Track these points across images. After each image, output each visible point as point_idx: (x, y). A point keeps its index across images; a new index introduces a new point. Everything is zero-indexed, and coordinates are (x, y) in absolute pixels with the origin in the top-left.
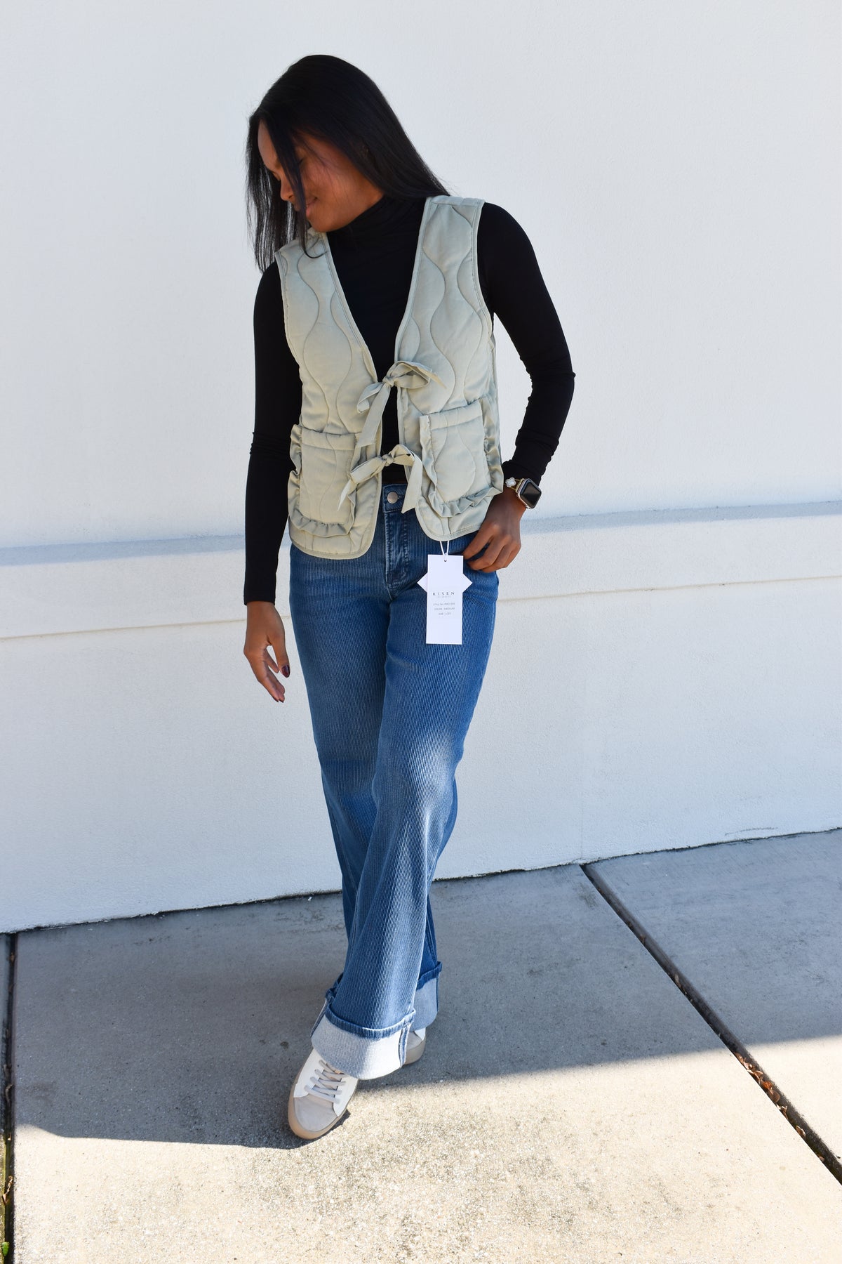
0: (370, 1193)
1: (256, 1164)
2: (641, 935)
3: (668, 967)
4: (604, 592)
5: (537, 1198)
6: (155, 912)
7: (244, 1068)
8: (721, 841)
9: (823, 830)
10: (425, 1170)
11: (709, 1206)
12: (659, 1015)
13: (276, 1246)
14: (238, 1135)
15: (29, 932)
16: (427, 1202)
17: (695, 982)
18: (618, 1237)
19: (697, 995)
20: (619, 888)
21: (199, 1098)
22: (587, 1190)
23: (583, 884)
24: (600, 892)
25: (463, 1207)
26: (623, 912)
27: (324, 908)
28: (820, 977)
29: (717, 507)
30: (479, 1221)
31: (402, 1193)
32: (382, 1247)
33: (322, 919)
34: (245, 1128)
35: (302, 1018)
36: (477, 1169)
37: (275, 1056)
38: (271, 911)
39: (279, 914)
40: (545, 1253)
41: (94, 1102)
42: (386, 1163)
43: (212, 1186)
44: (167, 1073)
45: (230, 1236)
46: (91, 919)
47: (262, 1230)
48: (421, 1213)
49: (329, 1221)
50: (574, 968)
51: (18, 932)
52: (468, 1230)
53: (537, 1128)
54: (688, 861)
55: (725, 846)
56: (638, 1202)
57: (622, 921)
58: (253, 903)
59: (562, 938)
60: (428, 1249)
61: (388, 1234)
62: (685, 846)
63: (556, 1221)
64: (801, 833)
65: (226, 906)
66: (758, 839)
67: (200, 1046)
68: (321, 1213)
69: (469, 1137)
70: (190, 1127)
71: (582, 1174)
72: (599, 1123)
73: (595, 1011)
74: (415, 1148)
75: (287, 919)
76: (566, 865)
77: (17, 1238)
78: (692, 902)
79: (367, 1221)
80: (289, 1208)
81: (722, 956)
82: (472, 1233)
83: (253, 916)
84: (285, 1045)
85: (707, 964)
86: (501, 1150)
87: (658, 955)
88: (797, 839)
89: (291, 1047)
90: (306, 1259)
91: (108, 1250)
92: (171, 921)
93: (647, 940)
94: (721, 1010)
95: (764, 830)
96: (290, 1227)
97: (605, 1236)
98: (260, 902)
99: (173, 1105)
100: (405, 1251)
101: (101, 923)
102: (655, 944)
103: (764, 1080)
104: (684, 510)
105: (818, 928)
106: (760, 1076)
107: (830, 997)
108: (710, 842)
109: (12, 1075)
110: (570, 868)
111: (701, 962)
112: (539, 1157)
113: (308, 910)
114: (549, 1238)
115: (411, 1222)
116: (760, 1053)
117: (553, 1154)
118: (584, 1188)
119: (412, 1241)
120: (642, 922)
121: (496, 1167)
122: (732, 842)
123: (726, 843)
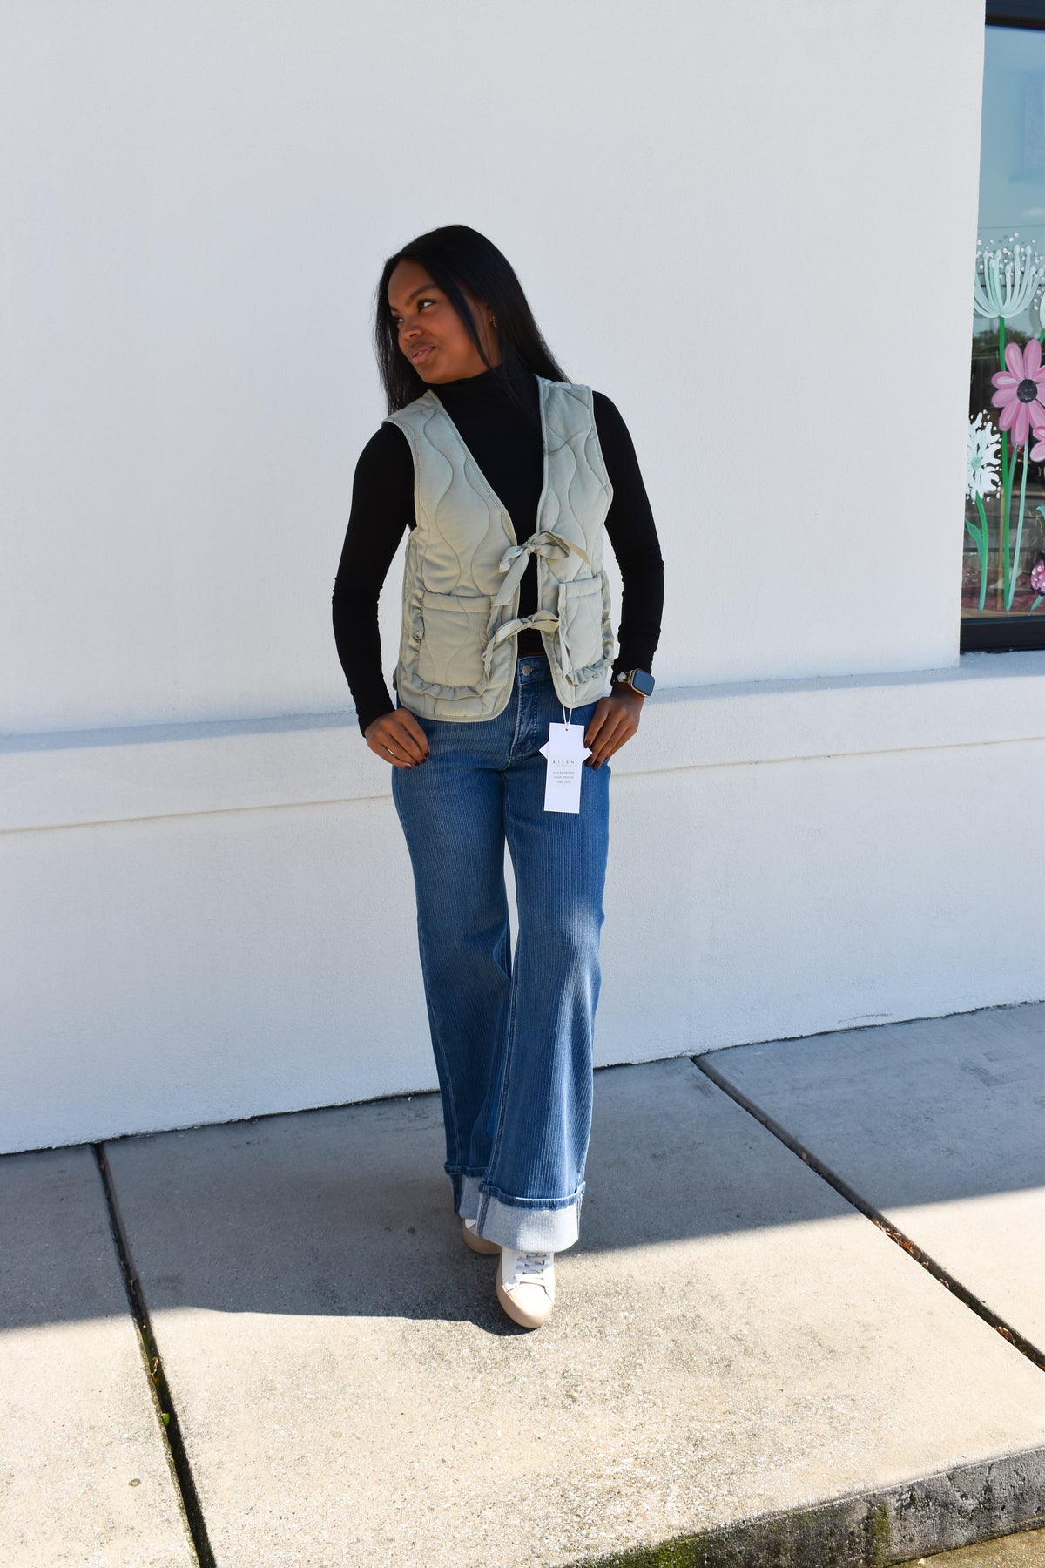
0: (526, 1352)
2: (762, 1119)
3: (793, 1145)
4: (708, 766)
5: (692, 1349)
6: (247, 1117)
7: (375, 1253)
8: (834, 1029)
9: (938, 1016)
10: (577, 1331)
11: (863, 1347)
12: (791, 1189)
13: (441, 1401)
15: (114, 1141)
16: (584, 1357)
17: (824, 1158)
18: (777, 1377)
19: (826, 1170)
20: (733, 1077)
21: (334, 1281)
22: (741, 1340)
23: (694, 1074)
24: (714, 1082)
25: (621, 1359)
26: (741, 1099)
27: (426, 1107)
28: (949, 1150)
29: (819, 677)
30: (638, 1371)
31: (557, 1351)
32: (547, 1397)
33: (424, 1118)
34: (387, 1304)
36: (629, 1328)
37: (404, 1241)
38: (371, 1112)
39: (378, 1114)
40: (707, 1393)
43: (365, 1354)
44: (295, 1261)
45: (393, 1395)
46: (180, 1125)
47: (424, 1389)
48: (580, 1367)
49: (489, 1378)
50: (697, 1150)
51: (103, 1142)
52: (629, 1378)
53: (682, 1290)
54: (803, 1050)
55: (838, 1034)
56: (792, 1348)
57: (740, 1107)
58: (350, 1104)
59: (681, 1125)
60: (592, 1396)
61: (550, 1386)
62: (797, 1036)
63: (714, 1367)
64: (916, 1020)
65: (321, 1108)
66: (872, 1027)
67: (324, 1235)
68: (480, 1372)
69: (616, 1301)
70: (331, 1306)
71: (734, 1327)
72: (744, 1284)
73: (725, 1188)
74: (564, 1313)
75: (389, 1119)
76: (675, 1058)
77: (178, 1408)
78: (811, 1087)
79: (528, 1377)
80: (447, 1369)
81: (848, 1134)
82: (634, 1381)
83: (353, 1117)
84: (412, 1231)
85: (833, 1143)
86: (650, 1311)
87: (782, 1137)
88: (912, 1025)
89: (418, 1233)
90: (473, 1410)
91: (272, 1413)
92: (265, 1125)
93: (768, 1123)
94: (852, 1182)
95: (879, 1017)
96: (451, 1385)
97: (764, 1376)
98: (357, 1104)
99: (309, 1289)
100: (570, 1399)
101: (191, 1129)
102: (777, 1126)
103: (902, 1241)
104: (786, 680)
105: (943, 1105)
106: (899, 1238)
107: (962, 1166)
108: (823, 1030)
109: (132, 1271)
110: (680, 1060)
111: (827, 1140)
112: (688, 1315)
113: (409, 1109)
114: (710, 1381)
115: (571, 1375)
116: (896, 1218)
117: (702, 1312)
118: (737, 1338)
119: (575, 1390)
120: (762, 1107)
121: (648, 1325)
122: (845, 1030)
123: (839, 1031)
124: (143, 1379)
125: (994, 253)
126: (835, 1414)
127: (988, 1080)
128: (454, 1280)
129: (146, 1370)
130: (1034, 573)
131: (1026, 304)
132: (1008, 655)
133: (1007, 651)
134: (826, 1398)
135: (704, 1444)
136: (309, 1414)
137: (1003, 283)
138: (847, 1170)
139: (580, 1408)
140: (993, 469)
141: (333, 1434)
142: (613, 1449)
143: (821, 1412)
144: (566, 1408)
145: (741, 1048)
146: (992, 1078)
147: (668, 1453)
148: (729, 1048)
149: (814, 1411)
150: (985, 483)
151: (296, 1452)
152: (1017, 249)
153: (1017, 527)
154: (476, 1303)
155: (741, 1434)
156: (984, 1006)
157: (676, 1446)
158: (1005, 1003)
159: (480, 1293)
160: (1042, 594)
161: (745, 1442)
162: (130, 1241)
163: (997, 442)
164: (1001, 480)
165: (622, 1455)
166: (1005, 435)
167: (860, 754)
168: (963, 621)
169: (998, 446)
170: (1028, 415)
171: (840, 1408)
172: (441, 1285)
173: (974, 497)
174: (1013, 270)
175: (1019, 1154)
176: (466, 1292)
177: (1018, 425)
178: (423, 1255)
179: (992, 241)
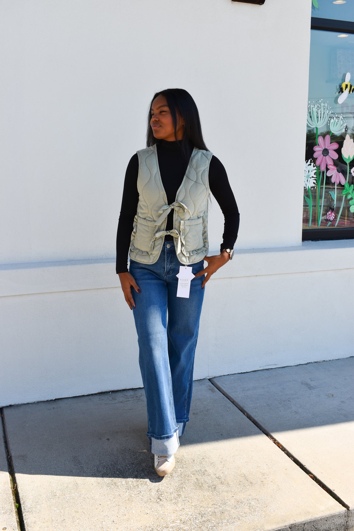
0: (145, 483)
2: (232, 401)
3: (242, 410)
5: (203, 482)
6: (54, 399)
8: (258, 369)
9: (295, 365)
11: (262, 481)
12: (240, 425)
13: (114, 500)
15: (7, 407)
16: (165, 485)
17: (252, 415)
18: (232, 492)
19: (253, 419)
20: (222, 386)
21: (79, 457)
22: (220, 479)
23: (210, 385)
24: (216, 388)
25: (178, 486)
26: (225, 394)
27: (116, 396)
28: (295, 412)
29: (253, 249)
31: (156, 482)
32: (151, 499)
33: (116, 399)
34: (98, 465)
35: (113, 431)
36: (181, 474)
37: (105, 443)
38: (97, 397)
39: (100, 398)
40: (207, 497)
41: (42, 460)
42: (149, 474)
43: (88, 483)
44: (67, 450)
45: (97, 498)
46: (30, 402)
47: (108, 496)
48: (163, 488)
49: (132, 492)
50: (209, 412)
51: (3, 407)
52: (180, 492)
53: (201, 461)
54: (247, 377)
56: (238, 481)
57: (225, 397)
58: (90, 395)
59: (204, 403)
60: (167, 498)
61: (153, 495)
62: (245, 372)
63: (210, 488)
64: (287, 366)
65: (80, 396)
66: (271, 369)
67: (78, 441)
68: (128, 490)
70: (78, 466)
71: (218, 474)
72: (222, 459)
73: (218, 425)
75: (103, 400)
76: (203, 379)
77: (22, 502)
78: (249, 390)
79: (145, 491)
80: (117, 489)
81: (261, 406)
82: (182, 493)
83: (90, 399)
84: (108, 439)
85: (256, 409)
86: (189, 468)
87: (239, 407)
88: (285, 368)
89: (110, 440)
90: (125, 503)
91: (55, 504)
92: (60, 401)
93: (234, 402)
94: (262, 423)
95: (274, 365)
96: (118, 494)
97: (227, 492)
98: (92, 395)
99: (71, 459)
100: (159, 499)
101: (34, 403)
102: (236, 403)
105: (294, 396)
106: (277, 443)
107: (300, 417)
108: (254, 370)
109: (10, 453)
110: (205, 380)
111: (254, 408)
112: (202, 470)
113: (110, 396)
114: (208, 493)
115: (160, 491)
116: (276, 436)
117: (207, 469)
118: (218, 478)
119: (161, 496)
120: (232, 397)
121: (188, 473)
122: (262, 370)
123: (260, 370)
124: (10, 491)
125: (314, 106)
126: (251, 505)
127: (310, 388)
128: (121, 457)
129: (12, 488)
130: (328, 214)
131: (325, 123)
132: (319, 242)
133: (319, 240)
134: (248, 499)
135: (205, 516)
136: (68, 504)
137: (317, 116)
138: (260, 419)
139: (162, 503)
140: (314, 179)
141: (76, 512)
142: (173, 517)
143: (246, 504)
144: (157, 502)
145: (226, 376)
146: (312, 387)
147: (192, 519)
148: (222, 376)
149: (244, 504)
150: (311, 184)
151: (62, 518)
152: (322, 104)
153: (322, 198)
155: (218, 512)
156: (310, 362)
157: (195, 516)
158: (317, 361)
159: (130, 461)
160: (331, 221)
161: (219, 515)
162: (10, 442)
163: (315, 169)
164: (317, 182)
165: (176, 519)
166: (318, 167)
167: (267, 275)
168: (303, 230)
169: (315, 171)
170: (326, 160)
171: (253, 503)
172: (117, 459)
173: (307, 188)
174: (321, 112)
175: (319, 413)
176: (125, 461)
177: (322, 164)
178: (111, 448)
179: (313, 102)
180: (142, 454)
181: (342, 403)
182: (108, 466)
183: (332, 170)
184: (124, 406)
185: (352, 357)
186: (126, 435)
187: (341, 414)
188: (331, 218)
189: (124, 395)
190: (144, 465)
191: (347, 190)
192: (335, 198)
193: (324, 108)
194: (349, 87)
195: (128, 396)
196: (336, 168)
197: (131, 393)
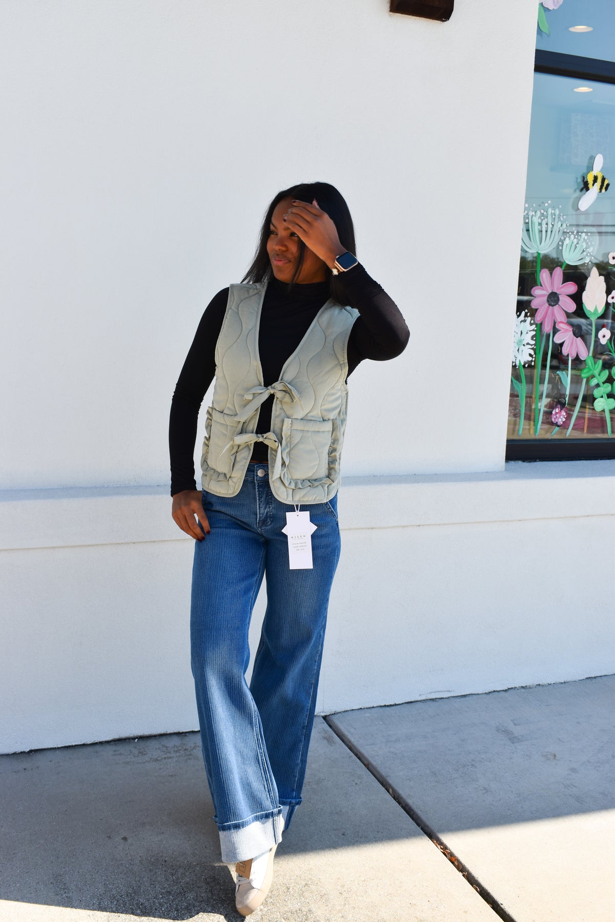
1: (110, 918)
2: (365, 763)
3: (384, 783)
6: (27, 750)
7: (97, 855)
8: (417, 700)
9: (484, 692)
12: (380, 815)
14: (96, 899)
17: (403, 793)
19: (405, 802)
20: (349, 732)
21: (66, 876)
23: (325, 729)
24: (337, 735)
26: (353, 748)
27: (147, 747)
28: (485, 789)
29: (415, 474)
33: (146, 754)
34: (100, 895)
35: (136, 821)
36: (262, 918)
37: (119, 846)
38: (110, 749)
39: (115, 751)
44: (43, 860)
50: (321, 785)
54: (395, 713)
55: (419, 703)
57: (352, 754)
58: (97, 743)
62: (392, 703)
64: (469, 694)
65: (77, 745)
66: (441, 698)
67: (65, 840)
70: (62, 895)
71: (333, 919)
72: (343, 886)
73: (337, 813)
75: (121, 754)
78: (399, 740)
81: (420, 776)
83: (97, 752)
84: (125, 839)
85: (410, 781)
87: (378, 776)
88: (467, 698)
89: (129, 841)
92: (39, 756)
93: (370, 766)
94: (421, 811)
95: (445, 693)
98: (101, 743)
99: (49, 881)
102: (375, 769)
103: (451, 856)
104: (393, 476)
105: (483, 756)
106: (449, 853)
107: (493, 801)
108: (409, 701)
111: (407, 780)
112: (303, 909)
113: (135, 748)
116: (447, 839)
117: (313, 907)
120: (365, 754)
121: (275, 916)
122: (424, 700)
123: (420, 701)
125: (536, 212)
127: (514, 739)
128: (148, 878)
130: (554, 412)
131: (554, 245)
132: (535, 464)
133: (535, 461)
137: (540, 230)
138: (418, 802)
140: (530, 347)
145: (356, 711)
146: (515, 737)
148: (348, 711)
150: (525, 356)
152: (550, 211)
153: (544, 383)
154: (161, 896)
156: (513, 686)
158: (526, 685)
159: (165, 888)
160: (558, 426)
163: (533, 330)
164: (535, 353)
166: (539, 326)
167: (439, 525)
168: (508, 441)
169: (534, 333)
170: (553, 314)
172: (139, 881)
173: (518, 364)
174: (547, 224)
175: (530, 793)
176: (155, 887)
177: (546, 320)
178: (130, 858)
179: (534, 205)
180: (187, 873)
181: (573, 772)
182: (121, 896)
183: (564, 332)
184: (160, 769)
185: (590, 678)
186: (161, 829)
187: (571, 796)
188: (560, 420)
189: (162, 745)
190: (191, 896)
191: (591, 370)
192: (567, 383)
193: (554, 217)
194: (599, 180)
195: (169, 749)
196: (571, 329)
197: (176, 741)
